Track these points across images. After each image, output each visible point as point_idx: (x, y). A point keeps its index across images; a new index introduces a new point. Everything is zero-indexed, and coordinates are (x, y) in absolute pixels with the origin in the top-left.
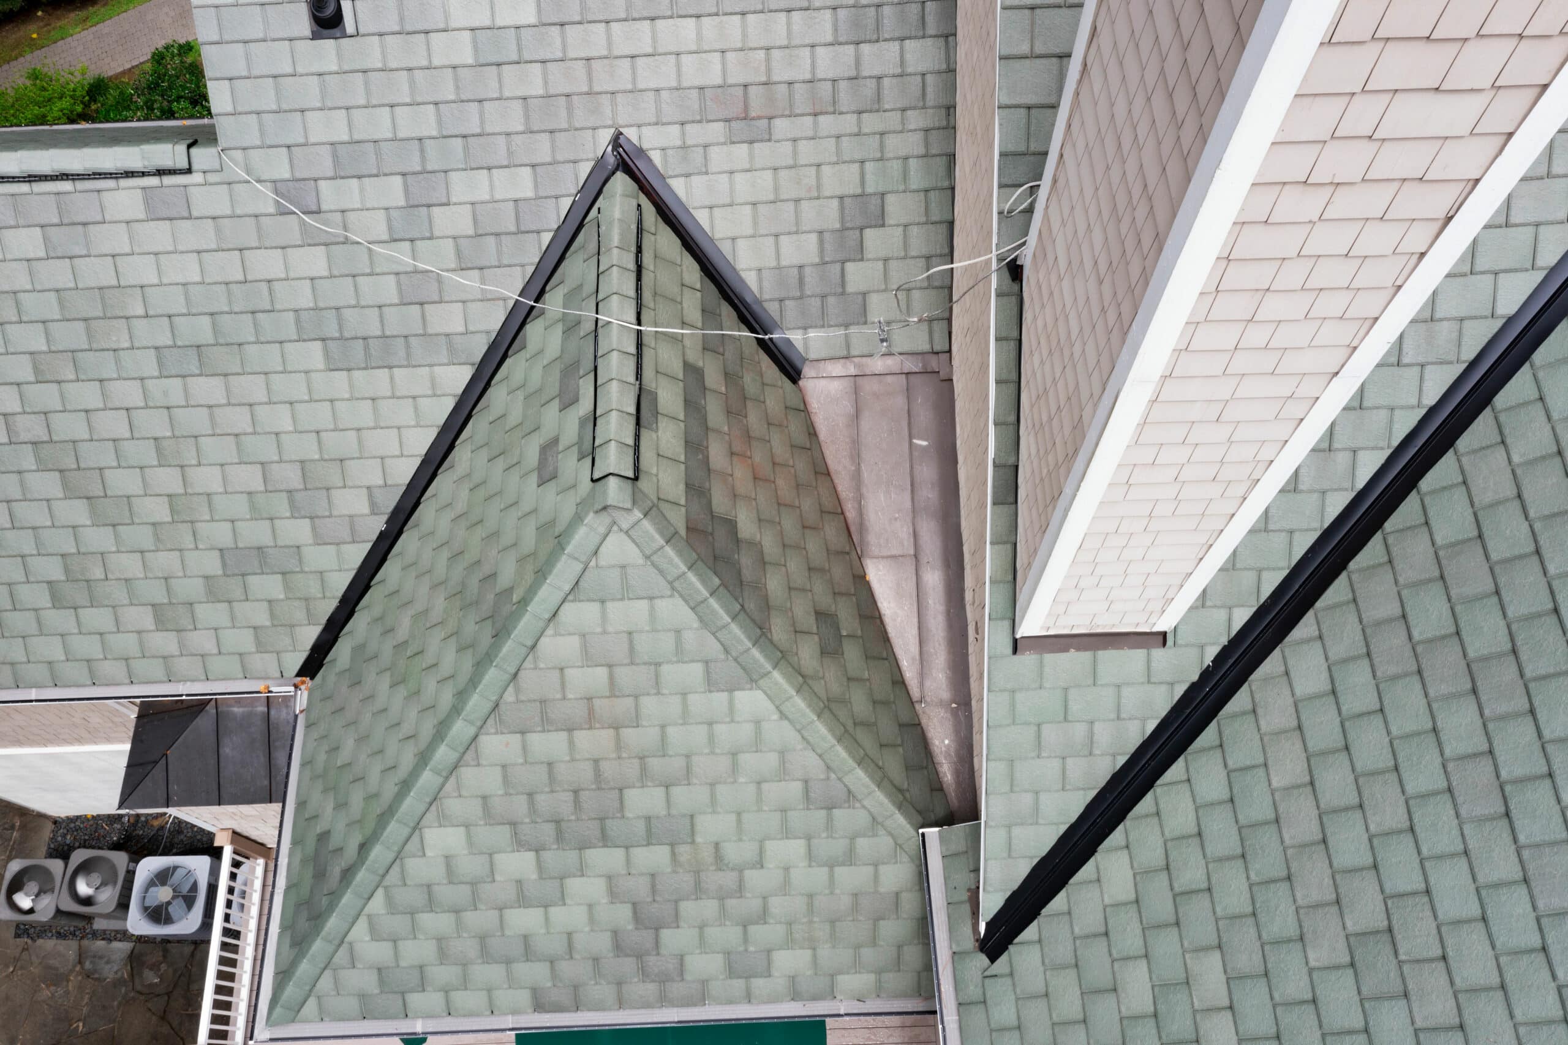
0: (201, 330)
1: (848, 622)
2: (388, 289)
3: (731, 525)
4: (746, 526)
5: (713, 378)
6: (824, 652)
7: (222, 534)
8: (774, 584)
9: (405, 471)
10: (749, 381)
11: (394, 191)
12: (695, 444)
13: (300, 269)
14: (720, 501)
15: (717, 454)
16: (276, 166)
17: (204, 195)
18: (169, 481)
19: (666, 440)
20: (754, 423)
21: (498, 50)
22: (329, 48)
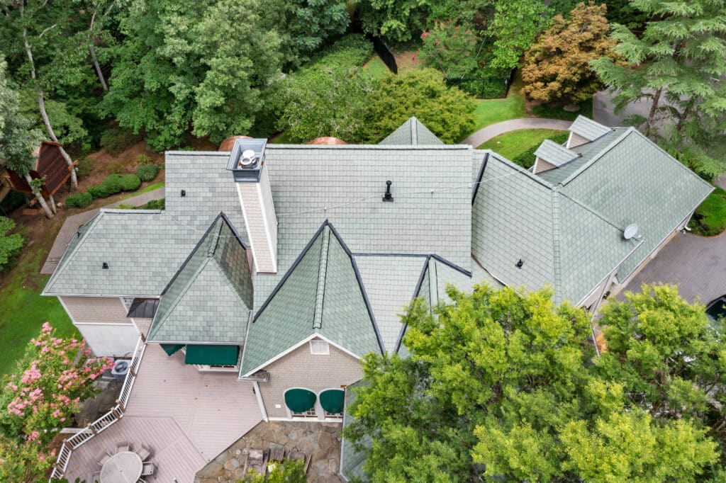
0: (157, 237)
1: (245, 282)
2: (185, 232)
3: (228, 265)
4: (231, 265)
5: (230, 245)
6: (240, 284)
7: (154, 269)
8: (233, 273)
9: (184, 260)
10: (236, 248)
11: (189, 218)
12: (225, 253)
13: (173, 228)
14: (227, 261)
15: (228, 255)
16: (173, 214)
17: (162, 217)
18: (147, 260)
19: (220, 251)
20: (236, 253)
21: (206, 200)
22: (183, 198)
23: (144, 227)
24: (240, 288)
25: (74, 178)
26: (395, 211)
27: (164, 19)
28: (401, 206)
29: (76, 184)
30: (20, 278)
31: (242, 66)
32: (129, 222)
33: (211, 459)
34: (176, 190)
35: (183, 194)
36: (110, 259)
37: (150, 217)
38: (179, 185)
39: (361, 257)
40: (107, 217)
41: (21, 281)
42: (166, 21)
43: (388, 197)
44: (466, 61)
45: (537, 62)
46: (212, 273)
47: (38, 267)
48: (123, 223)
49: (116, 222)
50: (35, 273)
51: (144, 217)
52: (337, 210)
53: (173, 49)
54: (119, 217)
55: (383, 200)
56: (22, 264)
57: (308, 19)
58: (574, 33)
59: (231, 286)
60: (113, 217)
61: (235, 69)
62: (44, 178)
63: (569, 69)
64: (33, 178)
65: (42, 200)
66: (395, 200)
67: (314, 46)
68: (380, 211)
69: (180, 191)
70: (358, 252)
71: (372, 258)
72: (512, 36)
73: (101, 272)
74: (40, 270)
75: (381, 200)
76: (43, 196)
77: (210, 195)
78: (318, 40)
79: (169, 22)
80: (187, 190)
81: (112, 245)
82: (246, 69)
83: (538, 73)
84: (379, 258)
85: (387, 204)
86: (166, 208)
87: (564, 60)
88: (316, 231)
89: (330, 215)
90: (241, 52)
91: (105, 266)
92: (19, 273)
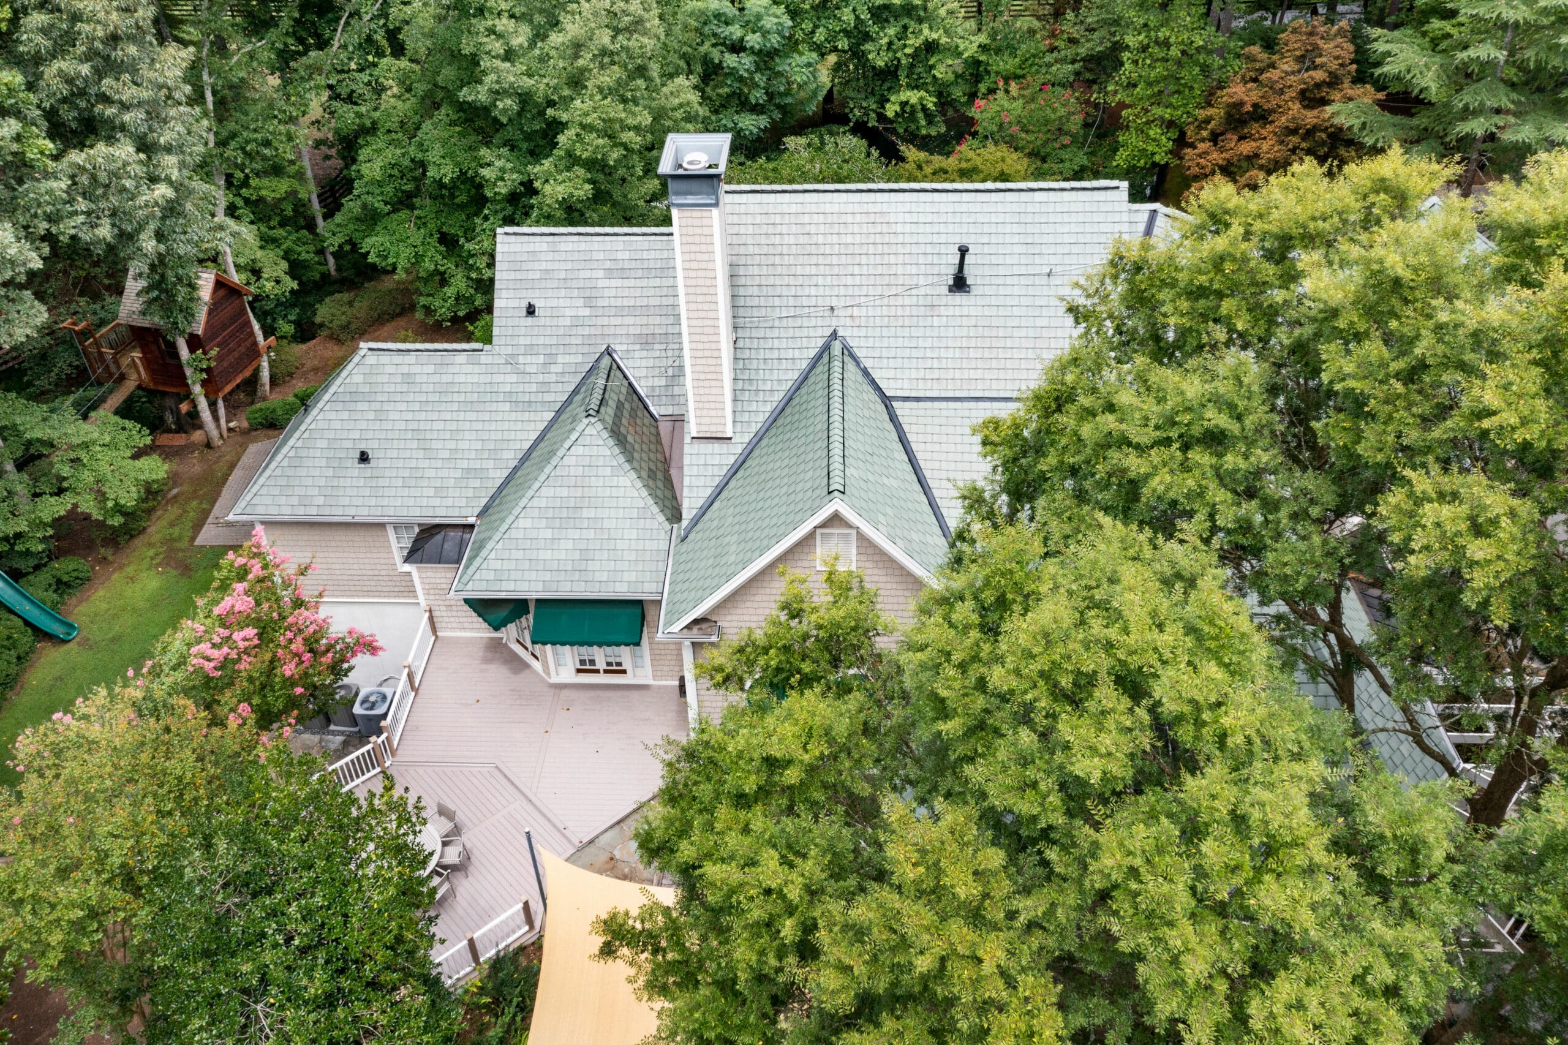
0: (474, 397)
1: (660, 475)
2: (533, 387)
3: (625, 437)
4: (630, 439)
5: (627, 406)
6: (649, 476)
7: (464, 464)
8: (636, 455)
9: (527, 445)
10: (639, 413)
11: (541, 359)
12: (618, 416)
13: (508, 380)
14: (623, 430)
15: (624, 421)
16: (509, 350)
17: (484, 358)
18: (451, 445)
19: (609, 411)
20: (638, 421)
21: (577, 322)
22: (530, 319)
23: (445, 379)
24: (651, 483)
25: (265, 374)
26: (973, 311)
27: (481, 25)
28: (986, 301)
29: (267, 387)
30: (151, 553)
31: (630, 121)
32: (417, 369)
33: (585, 840)
34: (516, 303)
35: (531, 311)
36: (375, 444)
37: (462, 358)
38: (524, 293)
39: (908, 404)
40: (372, 359)
41: (152, 559)
42: (487, 29)
43: (960, 284)
44: (1065, 155)
45: (1214, 138)
46: (594, 451)
47: (190, 534)
48: (405, 369)
49: (391, 369)
50: (184, 544)
51: (448, 358)
52: (856, 312)
53: (498, 82)
54: (398, 358)
55: (950, 291)
56: (157, 528)
57: (746, 75)
58: (1287, 73)
59: (633, 475)
60: (385, 358)
61: (617, 126)
62: (213, 353)
63: (1281, 142)
64: (192, 350)
65: (203, 404)
66: (975, 290)
67: (755, 131)
68: (943, 311)
69: (525, 304)
70: (900, 394)
71: (929, 404)
72: (1157, 99)
73: (357, 469)
74: (193, 539)
75: (945, 290)
76: (206, 396)
77: (587, 312)
78: (763, 121)
79: (491, 31)
80: (538, 304)
81: (380, 415)
82: (637, 129)
83: (1216, 157)
84: (944, 404)
85: (959, 298)
86: (495, 340)
87: (1269, 128)
88: (812, 353)
89: (842, 321)
90: (629, 95)
91: (364, 458)
92: (150, 545)
